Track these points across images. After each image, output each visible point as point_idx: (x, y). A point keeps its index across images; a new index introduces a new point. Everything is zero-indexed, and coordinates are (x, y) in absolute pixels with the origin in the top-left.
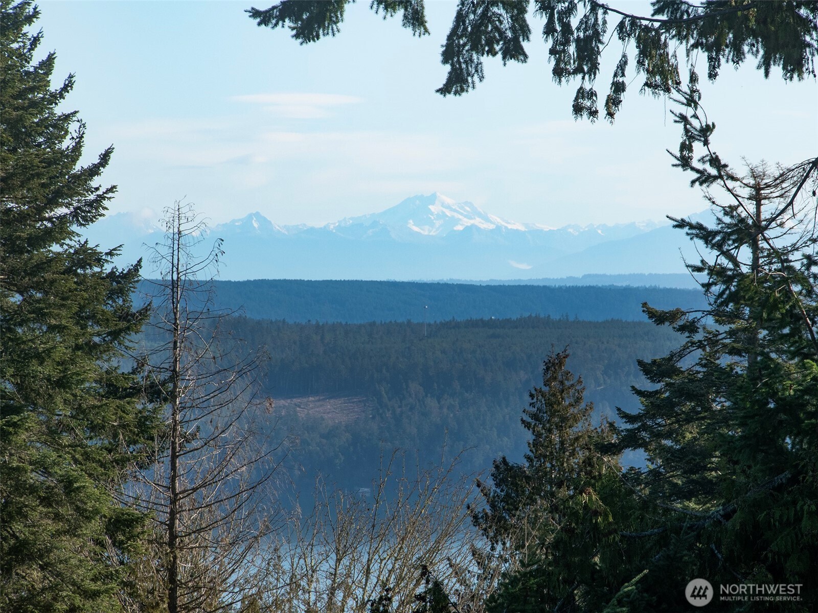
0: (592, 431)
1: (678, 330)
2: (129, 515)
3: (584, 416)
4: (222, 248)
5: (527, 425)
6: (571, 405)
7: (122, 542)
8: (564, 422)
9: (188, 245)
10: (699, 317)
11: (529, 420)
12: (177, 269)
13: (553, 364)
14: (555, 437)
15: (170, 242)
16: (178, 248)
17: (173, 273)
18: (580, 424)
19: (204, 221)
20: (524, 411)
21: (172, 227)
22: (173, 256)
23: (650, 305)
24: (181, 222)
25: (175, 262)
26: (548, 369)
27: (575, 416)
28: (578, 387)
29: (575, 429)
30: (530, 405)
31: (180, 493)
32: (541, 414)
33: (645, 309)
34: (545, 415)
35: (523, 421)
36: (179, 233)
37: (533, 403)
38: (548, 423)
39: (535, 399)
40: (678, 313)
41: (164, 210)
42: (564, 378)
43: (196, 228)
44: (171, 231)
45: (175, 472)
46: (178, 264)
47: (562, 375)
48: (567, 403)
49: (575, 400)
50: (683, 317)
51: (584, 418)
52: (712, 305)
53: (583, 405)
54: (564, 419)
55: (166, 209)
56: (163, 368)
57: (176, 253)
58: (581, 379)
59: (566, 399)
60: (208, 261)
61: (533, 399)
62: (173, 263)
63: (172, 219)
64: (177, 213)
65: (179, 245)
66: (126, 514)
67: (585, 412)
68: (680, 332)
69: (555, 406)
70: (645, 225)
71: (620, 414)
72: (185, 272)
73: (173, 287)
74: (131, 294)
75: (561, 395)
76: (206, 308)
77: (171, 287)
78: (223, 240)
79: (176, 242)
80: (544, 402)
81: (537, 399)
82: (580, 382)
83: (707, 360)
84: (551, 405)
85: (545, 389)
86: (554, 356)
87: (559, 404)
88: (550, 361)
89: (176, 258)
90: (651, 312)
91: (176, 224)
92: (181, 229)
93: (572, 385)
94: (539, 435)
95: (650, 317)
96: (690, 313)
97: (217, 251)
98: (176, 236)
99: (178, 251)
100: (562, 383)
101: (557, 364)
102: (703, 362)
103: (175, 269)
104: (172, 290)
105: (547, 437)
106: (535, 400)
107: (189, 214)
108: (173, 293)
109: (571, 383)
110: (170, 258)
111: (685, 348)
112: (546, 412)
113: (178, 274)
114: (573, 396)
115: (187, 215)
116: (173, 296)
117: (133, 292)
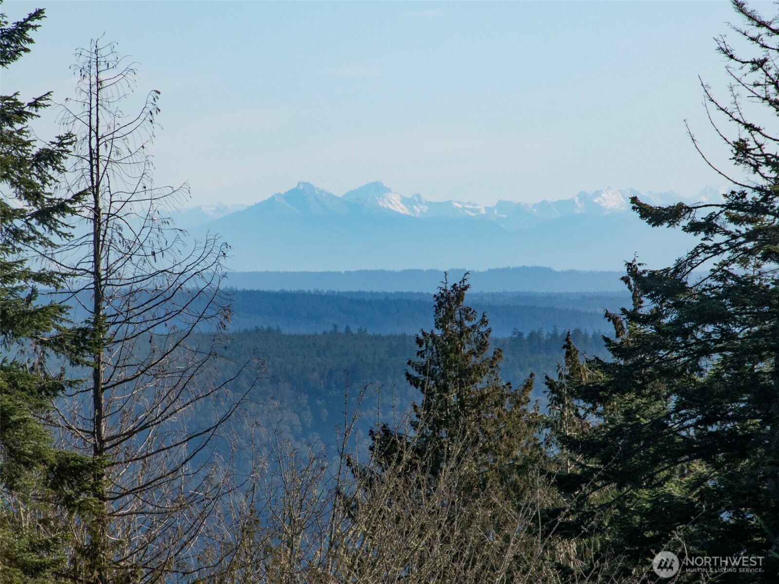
0: (504, 387)
1: (691, 230)
2: (76, 461)
3: (492, 367)
4: (158, 103)
5: (414, 381)
6: (472, 353)
7: (69, 498)
8: (465, 374)
9: (110, 100)
10: (717, 212)
11: (415, 374)
12: (97, 133)
13: (448, 299)
14: (452, 398)
15: (85, 97)
16: (97, 105)
17: (90, 138)
18: (485, 379)
19: (131, 67)
20: (409, 363)
21: (88, 76)
22: (90, 116)
23: (642, 200)
24: (100, 68)
25: (94, 123)
26: (440, 305)
27: (479, 368)
28: (483, 329)
29: (479, 386)
30: (418, 354)
31: (108, 439)
32: (432, 367)
33: (635, 205)
34: (438, 367)
35: (409, 376)
36: (99, 82)
37: (422, 352)
38: (442, 378)
39: (424, 346)
40: (681, 209)
41: (77, 52)
42: (463, 317)
43: (121, 76)
44: (87, 81)
45: (100, 411)
46: (97, 127)
47: (460, 313)
48: (467, 350)
49: (477, 347)
50: (687, 215)
51: (490, 370)
52: (728, 197)
53: (489, 353)
54: (464, 372)
55: (79, 51)
56: (81, 269)
57: (94, 111)
58: (486, 319)
59: (467, 346)
60: (139, 121)
61: (421, 346)
62: (90, 126)
63: (87, 64)
64: (94, 56)
65: (97, 100)
66: (72, 459)
67: (492, 364)
68: (693, 233)
69: (452, 355)
70: (213, 209)
71: (610, 346)
72: (111, 136)
73: (92, 158)
74: (63, 161)
75: (460, 339)
76: (141, 185)
77: (89, 158)
78: (159, 93)
79: (94, 96)
80: (435, 350)
81: (427, 346)
82: (484, 322)
83: (723, 270)
84: (446, 354)
85: (438, 333)
86: (449, 288)
87: (458, 352)
88: (442, 295)
89: (94, 118)
90: (644, 209)
91: (94, 71)
92: (101, 77)
93: (474, 327)
94: (430, 394)
95: (642, 217)
96: (698, 210)
97: (151, 107)
98: (94, 89)
99: (98, 109)
100: (460, 324)
101: (453, 298)
102: (718, 273)
103: (93, 134)
104: (91, 162)
105: (441, 397)
106: (424, 348)
107: (111, 58)
108: (92, 166)
109: (474, 322)
110: (86, 119)
111: (695, 254)
112: (439, 364)
113: (98, 140)
114: (476, 342)
115: (108, 59)
116: (91, 171)
117: (66, 158)
